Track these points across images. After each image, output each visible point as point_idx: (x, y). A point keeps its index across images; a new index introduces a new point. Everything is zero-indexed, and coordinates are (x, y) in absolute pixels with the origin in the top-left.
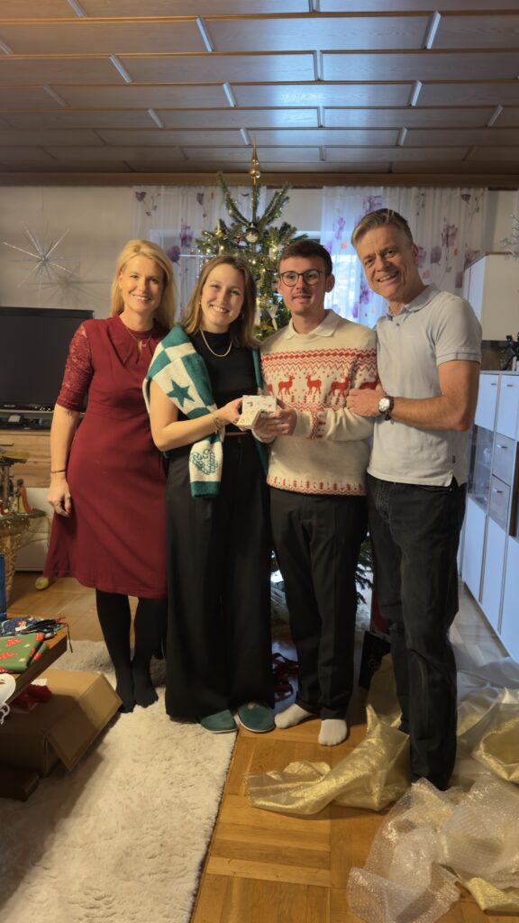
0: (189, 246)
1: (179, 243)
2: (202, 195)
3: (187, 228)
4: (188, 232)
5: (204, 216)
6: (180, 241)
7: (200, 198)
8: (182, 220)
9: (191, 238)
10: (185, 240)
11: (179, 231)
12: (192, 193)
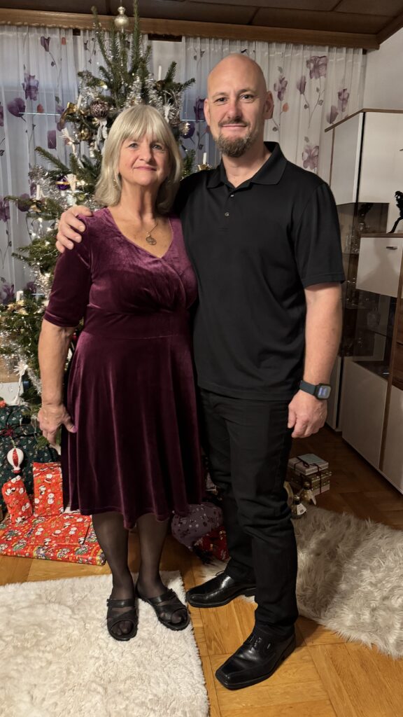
0: (35, 99)
1: (22, 95)
2: (48, 40)
3: (30, 78)
4: (33, 83)
5: (53, 64)
6: (23, 92)
7: (46, 43)
8: (24, 68)
9: (36, 89)
10: (30, 90)
11: (22, 81)
12: (35, 37)
